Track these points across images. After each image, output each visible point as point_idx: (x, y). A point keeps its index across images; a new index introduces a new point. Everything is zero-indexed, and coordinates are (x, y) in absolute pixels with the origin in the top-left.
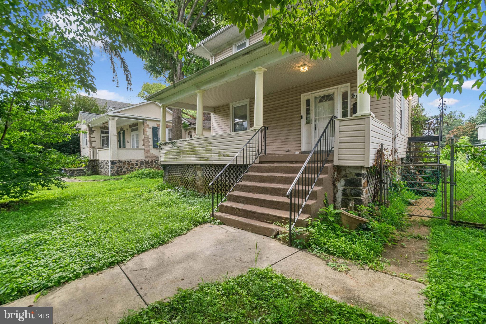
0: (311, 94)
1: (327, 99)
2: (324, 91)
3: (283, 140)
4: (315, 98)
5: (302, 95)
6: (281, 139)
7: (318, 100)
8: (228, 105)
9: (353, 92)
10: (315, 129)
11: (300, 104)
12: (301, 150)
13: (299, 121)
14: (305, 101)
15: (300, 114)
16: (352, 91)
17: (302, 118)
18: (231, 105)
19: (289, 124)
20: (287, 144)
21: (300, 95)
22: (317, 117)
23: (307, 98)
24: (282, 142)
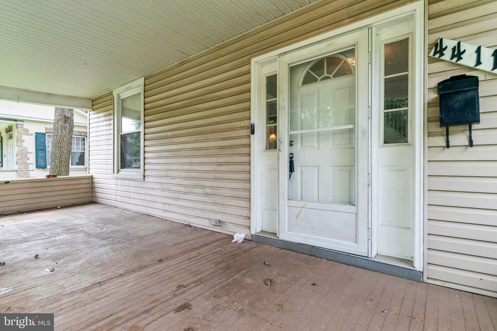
0: (280, 55)
1: (329, 72)
2: (319, 42)
3: (208, 191)
4: (293, 69)
5: (253, 60)
6: (202, 187)
7: (301, 75)
8: (111, 93)
9: (435, 37)
10: (292, 169)
11: (249, 91)
12: (249, 228)
13: (245, 141)
14: (264, 82)
15: (249, 118)
16: (431, 32)
17: (253, 132)
18: (115, 94)
19: (221, 148)
20: (215, 204)
21: (249, 63)
22: (299, 132)
23: (268, 70)
24: (206, 194)
